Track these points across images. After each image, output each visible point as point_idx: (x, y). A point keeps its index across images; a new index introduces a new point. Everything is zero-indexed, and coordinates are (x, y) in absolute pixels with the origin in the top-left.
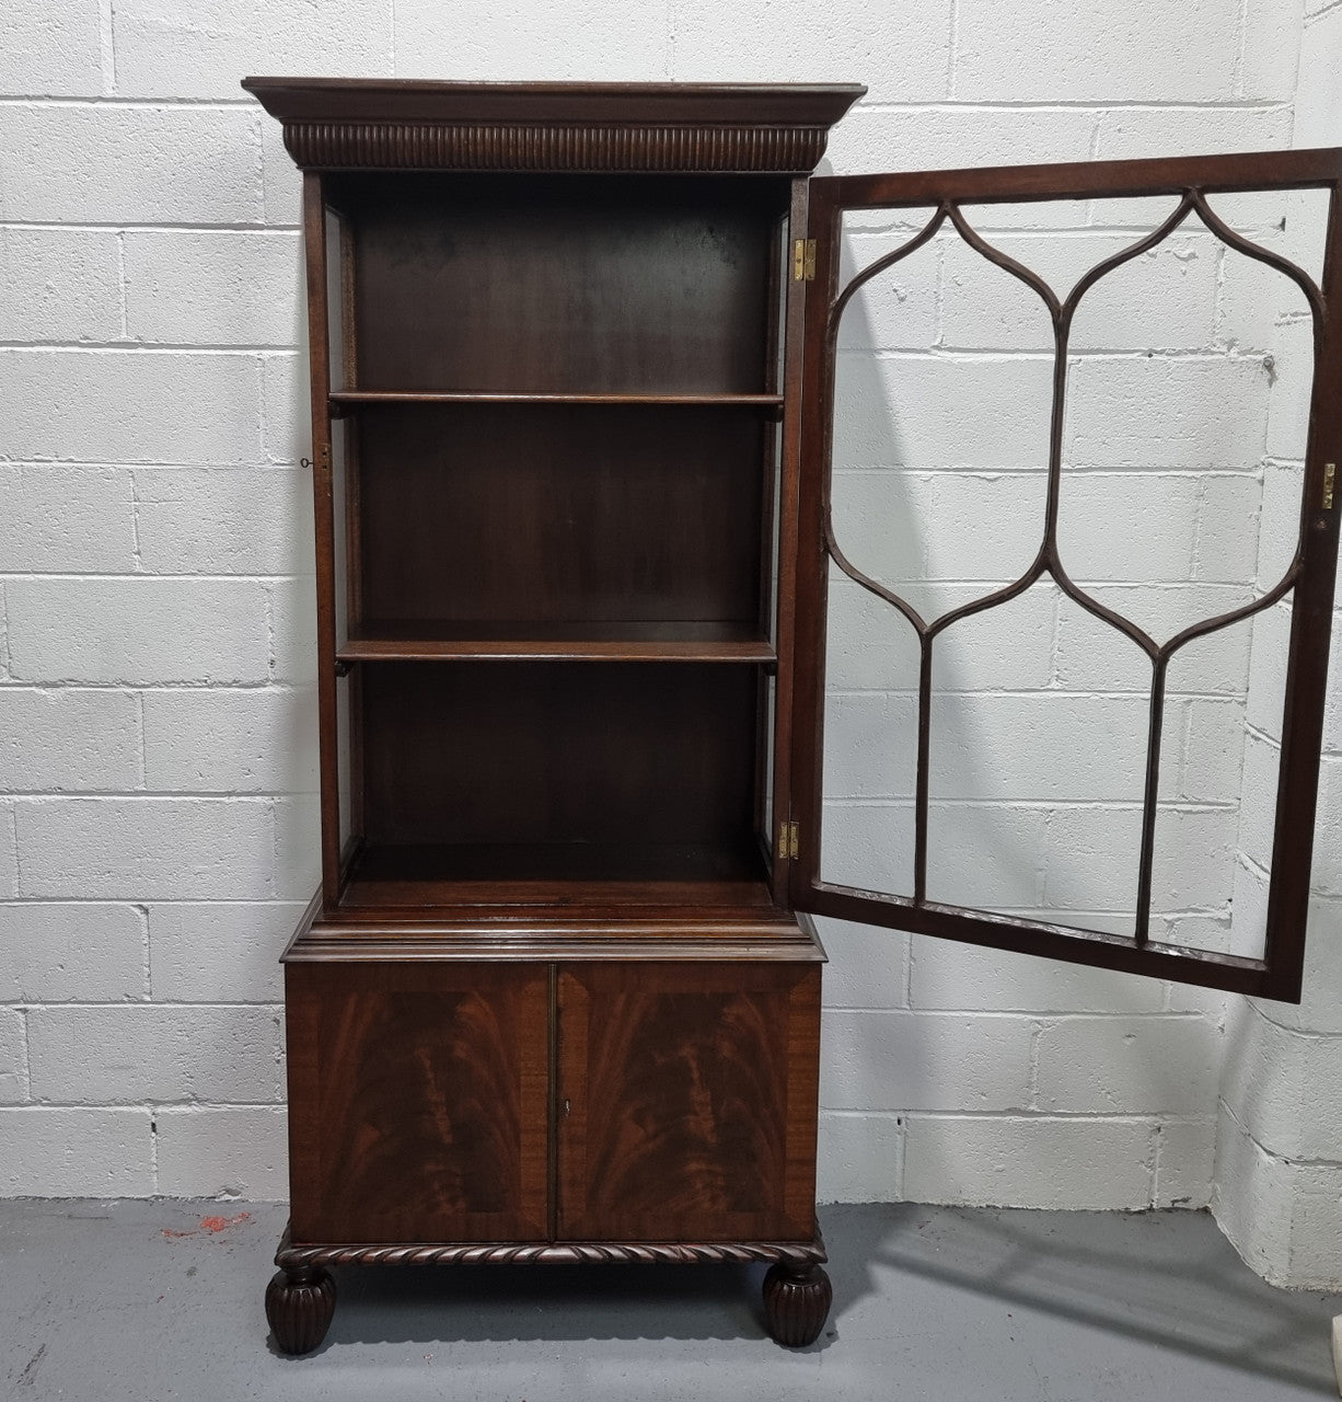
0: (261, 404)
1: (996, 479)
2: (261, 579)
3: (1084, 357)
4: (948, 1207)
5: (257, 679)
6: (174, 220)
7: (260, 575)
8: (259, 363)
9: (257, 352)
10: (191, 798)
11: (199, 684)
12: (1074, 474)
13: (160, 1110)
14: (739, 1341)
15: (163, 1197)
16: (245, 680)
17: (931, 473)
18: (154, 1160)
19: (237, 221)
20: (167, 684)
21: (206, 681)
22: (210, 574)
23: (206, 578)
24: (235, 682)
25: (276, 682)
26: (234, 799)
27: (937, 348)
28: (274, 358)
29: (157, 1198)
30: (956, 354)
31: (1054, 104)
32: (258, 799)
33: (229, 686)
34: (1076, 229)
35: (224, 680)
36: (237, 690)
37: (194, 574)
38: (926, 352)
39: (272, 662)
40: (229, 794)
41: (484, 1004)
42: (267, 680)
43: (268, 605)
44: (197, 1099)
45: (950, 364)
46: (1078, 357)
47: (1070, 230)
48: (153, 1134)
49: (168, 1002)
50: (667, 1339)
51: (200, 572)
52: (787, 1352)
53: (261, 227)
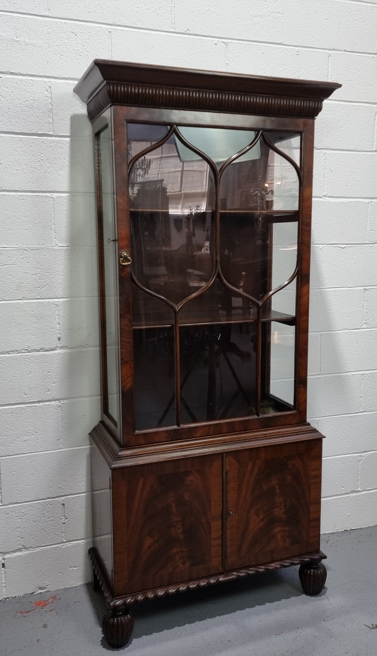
0: (53, 218)
1: (345, 248)
2: (54, 300)
3: (373, 200)
4: (331, 533)
5: (53, 347)
6: (9, 131)
7: (53, 298)
8: (52, 199)
9: (50, 194)
10: (21, 406)
11: (24, 351)
12: (370, 245)
13: (7, 556)
14: (293, 598)
15: (8, 598)
16: (47, 347)
17: (323, 246)
18: (4, 581)
19: (40, 132)
20: (8, 352)
21: (27, 350)
22: (29, 299)
23: (26, 301)
24: (42, 349)
25: (61, 348)
26: (42, 404)
27: (325, 196)
28: (59, 197)
29: (6, 599)
30: (331, 199)
31: (362, 102)
32: (53, 403)
33: (39, 351)
34: (370, 151)
35: (37, 349)
36: (43, 353)
37: (21, 299)
38: (321, 197)
39: (59, 339)
40: (39, 402)
41: (196, 474)
42: (57, 347)
43: (57, 312)
44: (25, 548)
45: (329, 202)
46: (371, 200)
47: (368, 151)
48: (3, 569)
49: (11, 504)
50: (267, 604)
51: (24, 298)
52: (313, 598)
53: (51, 136)
